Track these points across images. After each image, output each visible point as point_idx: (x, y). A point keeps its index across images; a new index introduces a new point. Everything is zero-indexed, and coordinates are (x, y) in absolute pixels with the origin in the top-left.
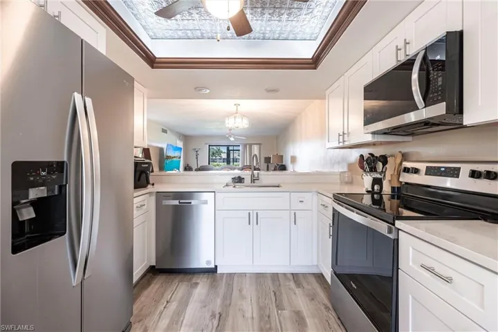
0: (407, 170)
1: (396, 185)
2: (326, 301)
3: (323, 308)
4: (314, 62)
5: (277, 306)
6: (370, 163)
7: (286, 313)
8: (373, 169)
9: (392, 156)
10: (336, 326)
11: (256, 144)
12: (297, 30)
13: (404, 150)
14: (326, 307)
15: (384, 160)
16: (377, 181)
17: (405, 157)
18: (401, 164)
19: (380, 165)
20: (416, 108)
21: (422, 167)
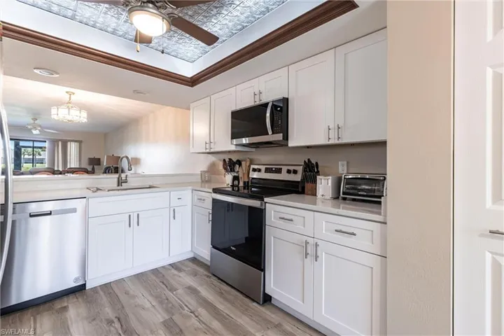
0: (254, 170)
1: (246, 180)
2: (206, 273)
3: (205, 277)
5: (170, 290)
6: (231, 165)
7: (180, 291)
8: (232, 170)
9: (245, 161)
10: (219, 284)
11: (76, 141)
12: (180, 51)
13: (251, 157)
14: (208, 276)
15: (239, 163)
16: (235, 178)
17: (252, 162)
18: (249, 166)
19: (237, 166)
20: (268, 134)
21: (263, 168)
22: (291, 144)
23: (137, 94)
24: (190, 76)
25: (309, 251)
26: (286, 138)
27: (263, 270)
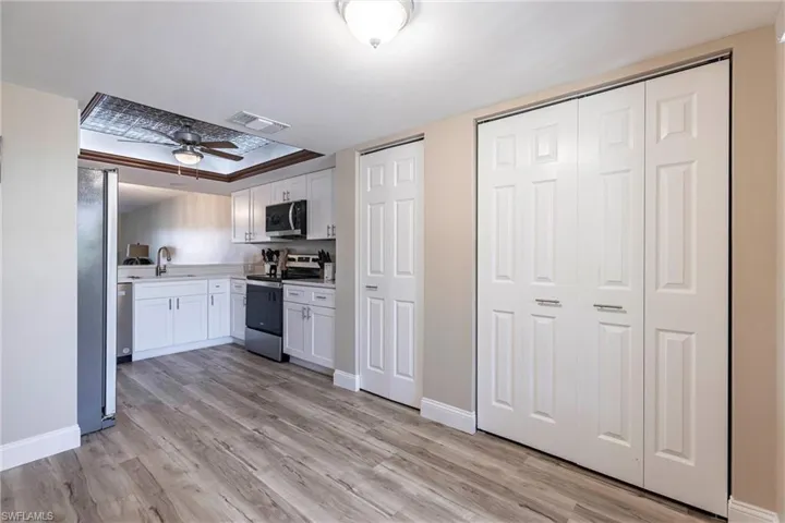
0: (289, 260)
1: (284, 269)
4: (231, 178)
6: (269, 255)
8: (271, 259)
9: (282, 251)
13: (289, 248)
15: (277, 253)
16: (273, 267)
17: (289, 252)
18: (286, 256)
19: (275, 256)
20: (291, 229)
21: (297, 257)
22: (309, 237)
23: (173, 185)
24: (226, 173)
25: (305, 314)
26: (304, 232)
27: (281, 335)
